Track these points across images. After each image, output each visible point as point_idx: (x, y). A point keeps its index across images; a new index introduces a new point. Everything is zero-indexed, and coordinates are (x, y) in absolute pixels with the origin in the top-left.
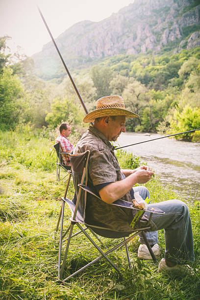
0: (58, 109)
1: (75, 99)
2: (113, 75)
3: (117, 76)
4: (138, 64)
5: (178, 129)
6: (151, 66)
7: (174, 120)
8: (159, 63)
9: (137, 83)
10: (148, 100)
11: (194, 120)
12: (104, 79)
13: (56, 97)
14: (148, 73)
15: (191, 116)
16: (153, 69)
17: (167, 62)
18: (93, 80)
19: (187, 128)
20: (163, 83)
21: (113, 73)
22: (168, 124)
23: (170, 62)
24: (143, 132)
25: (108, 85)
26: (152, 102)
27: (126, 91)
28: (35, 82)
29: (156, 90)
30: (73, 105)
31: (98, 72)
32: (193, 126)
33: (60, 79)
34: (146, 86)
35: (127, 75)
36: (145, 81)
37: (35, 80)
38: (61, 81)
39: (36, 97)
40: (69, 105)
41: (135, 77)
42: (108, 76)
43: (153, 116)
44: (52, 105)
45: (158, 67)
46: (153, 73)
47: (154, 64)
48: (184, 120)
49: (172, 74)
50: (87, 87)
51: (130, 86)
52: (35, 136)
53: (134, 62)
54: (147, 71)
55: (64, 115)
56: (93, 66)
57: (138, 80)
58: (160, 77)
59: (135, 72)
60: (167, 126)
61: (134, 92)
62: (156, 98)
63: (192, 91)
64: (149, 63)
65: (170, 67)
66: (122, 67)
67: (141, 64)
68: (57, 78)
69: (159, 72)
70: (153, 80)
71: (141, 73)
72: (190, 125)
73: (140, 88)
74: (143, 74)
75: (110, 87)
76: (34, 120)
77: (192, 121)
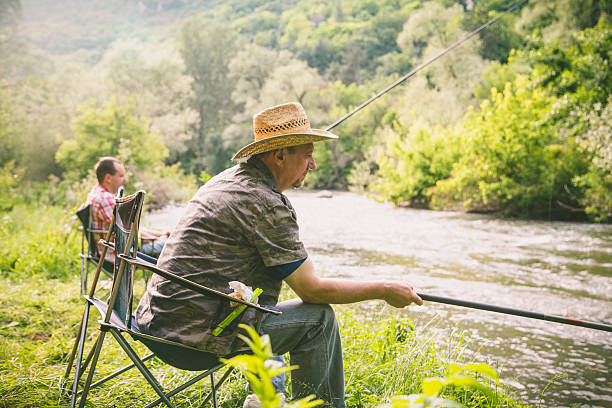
0: (91, 130)
1: (137, 105)
2: (237, 43)
3: (247, 46)
4: (302, 17)
5: (397, 179)
6: (332, 23)
7: (389, 157)
8: (354, 15)
9: (298, 65)
10: (325, 108)
11: (437, 157)
12: (213, 54)
13: (85, 98)
14: (325, 41)
15: (428, 146)
16: (337, 31)
17: (373, 14)
18: (185, 55)
19: (419, 175)
20: (364, 65)
21: (236, 38)
22: (374, 168)
23: (380, 14)
24: (316, 188)
25: (225, 70)
26: (337, 114)
27: (271, 86)
28: (25, 59)
29: (347, 82)
30: (133, 121)
31: (197, 36)
32: (432, 170)
33: (95, 52)
34: (321, 72)
35: (273, 44)
36: (320, 60)
37: (25, 53)
38: (100, 58)
39: (28, 97)
40: (120, 120)
41: (294, 51)
42: (224, 46)
43: (341, 147)
44: (74, 120)
45: (350, 25)
46: (339, 41)
47: (341, 17)
48: (411, 156)
49: (387, 43)
50: (169, 75)
51: (279, 72)
52: (27, 201)
53: (292, 12)
54: (324, 34)
55: (108, 146)
56: (186, 20)
57: (302, 58)
58: (355, 51)
59: (293, 38)
60: (372, 171)
61: (291, 87)
62: (346, 102)
63: (432, 86)
64: (328, 16)
65: (380, 25)
66: (261, 25)
67: (309, 18)
68: (90, 48)
69: (355, 37)
70: (340, 59)
71: (308, 40)
72: (425, 169)
73: (305, 77)
74: (313, 44)
75: (229, 76)
76: (24, 160)
77: (430, 159)
